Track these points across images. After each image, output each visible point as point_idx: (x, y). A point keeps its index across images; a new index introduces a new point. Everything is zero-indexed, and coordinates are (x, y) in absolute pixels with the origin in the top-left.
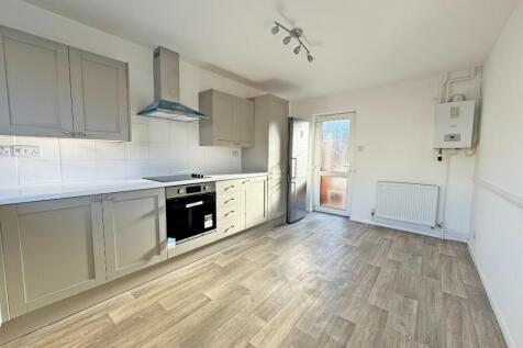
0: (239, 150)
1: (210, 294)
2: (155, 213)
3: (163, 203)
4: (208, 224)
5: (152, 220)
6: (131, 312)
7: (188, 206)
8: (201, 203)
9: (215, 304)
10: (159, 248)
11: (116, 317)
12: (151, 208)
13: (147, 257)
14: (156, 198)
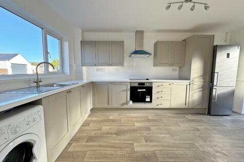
0: (178, 68)
1: (136, 124)
2: (126, 90)
3: (129, 87)
4: (148, 99)
5: (125, 93)
6: (115, 118)
7: (139, 90)
8: (145, 90)
9: (135, 128)
10: (127, 103)
11: (111, 118)
12: (125, 88)
13: (123, 105)
14: (127, 85)
